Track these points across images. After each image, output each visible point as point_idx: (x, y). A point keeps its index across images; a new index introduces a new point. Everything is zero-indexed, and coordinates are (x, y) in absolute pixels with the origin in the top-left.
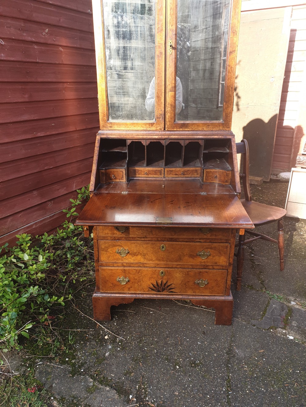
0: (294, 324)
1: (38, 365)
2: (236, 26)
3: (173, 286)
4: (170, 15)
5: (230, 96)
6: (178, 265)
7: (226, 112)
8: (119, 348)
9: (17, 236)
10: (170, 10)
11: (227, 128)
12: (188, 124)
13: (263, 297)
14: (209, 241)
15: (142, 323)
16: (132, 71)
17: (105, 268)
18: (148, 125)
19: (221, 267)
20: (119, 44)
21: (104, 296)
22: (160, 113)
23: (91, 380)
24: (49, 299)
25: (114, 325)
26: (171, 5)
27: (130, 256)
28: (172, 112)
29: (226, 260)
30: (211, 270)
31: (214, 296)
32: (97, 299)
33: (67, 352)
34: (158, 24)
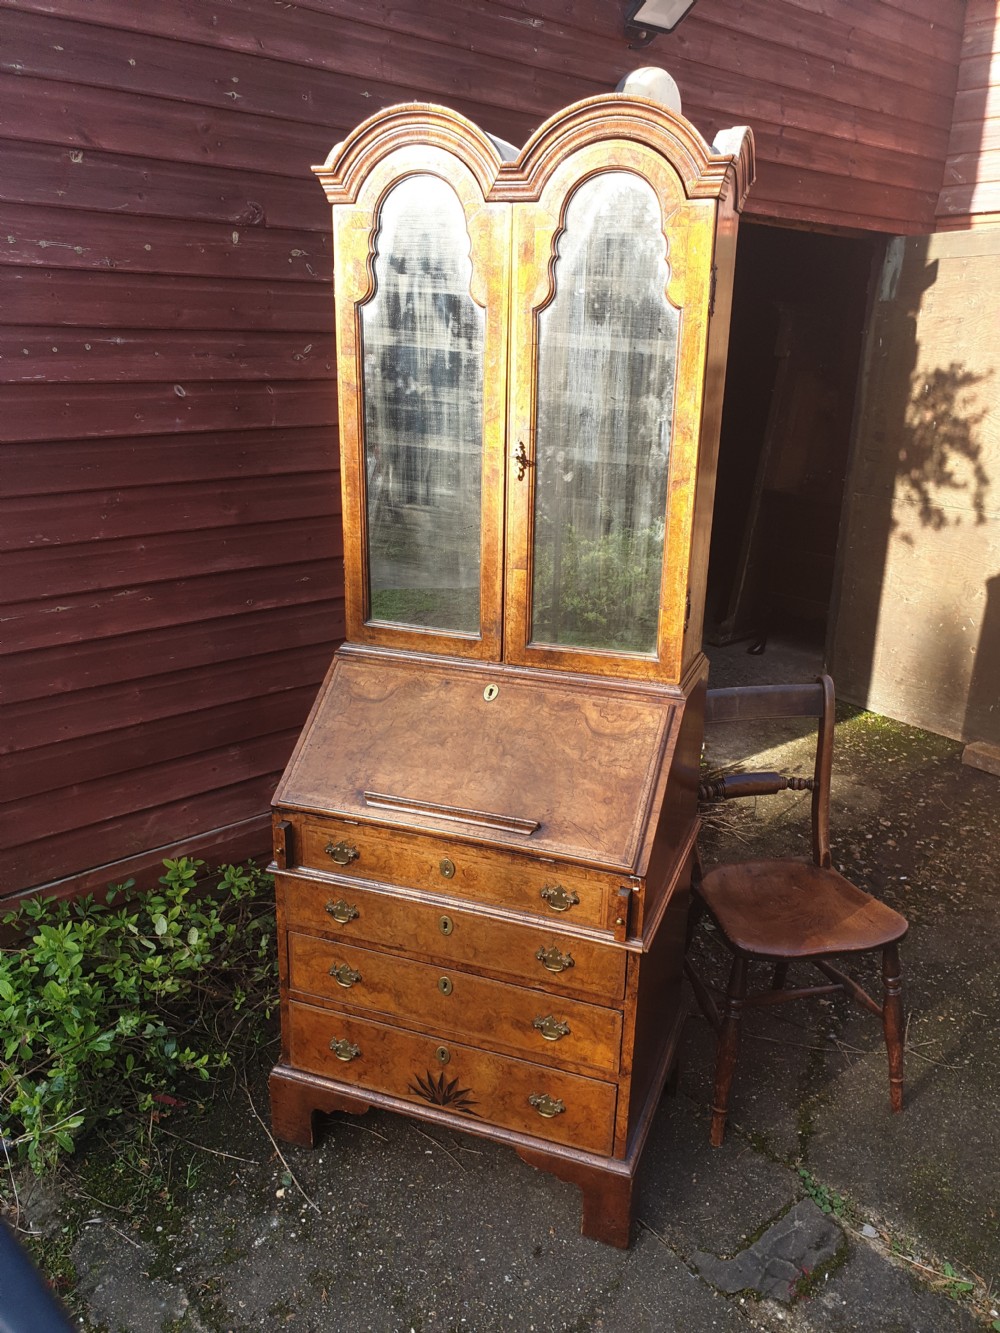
0: (829, 1300)
1: (88, 1224)
3: (471, 1097)
4: (517, 382)
5: (676, 595)
6: (483, 1041)
7: (666, 635)
8: (296, 1232)
9: (167, 862)
11: (668, 677)
12: (561, 653)
13: (778, 1185)
14: (564, 992)
15: (388, 1177)
16: (427, 508)
17: (303, 1006)
18: (460, 645)
19: (600, 1075)
20: (397, 440)
21: (298, 1079)
22: (492, 618)
23: (186, 1302)
24: (175, 1054)
25: (316, 1162)
27: (363, 990)
28: (519, 619)
29: (610, 1055)
30: (571, 1077)
31: (582, 1150)
32: (281, 1083)
33: (169, 1208)
34: (488, 401)
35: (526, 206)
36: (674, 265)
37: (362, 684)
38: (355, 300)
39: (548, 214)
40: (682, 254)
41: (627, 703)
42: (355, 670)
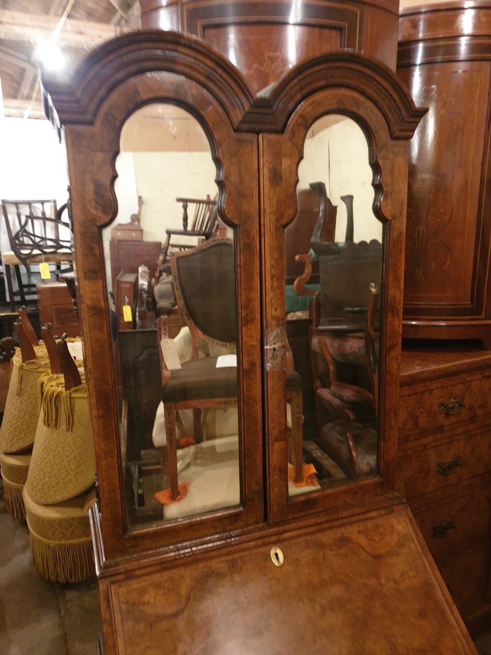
2: (397, 299)
4: (271, 288)
7: (387, 459)
10: (272, 279)
11: (389, 489)
18: (226, 521)
26: (273, 271)
34: (244, 307)
35: (273, 137)
36: (385, 188)
37: (152, 601)
38: (99, 224)
39: (293, 144)
40: (389, 180)
41: (379, 521)
42: (136, 589)
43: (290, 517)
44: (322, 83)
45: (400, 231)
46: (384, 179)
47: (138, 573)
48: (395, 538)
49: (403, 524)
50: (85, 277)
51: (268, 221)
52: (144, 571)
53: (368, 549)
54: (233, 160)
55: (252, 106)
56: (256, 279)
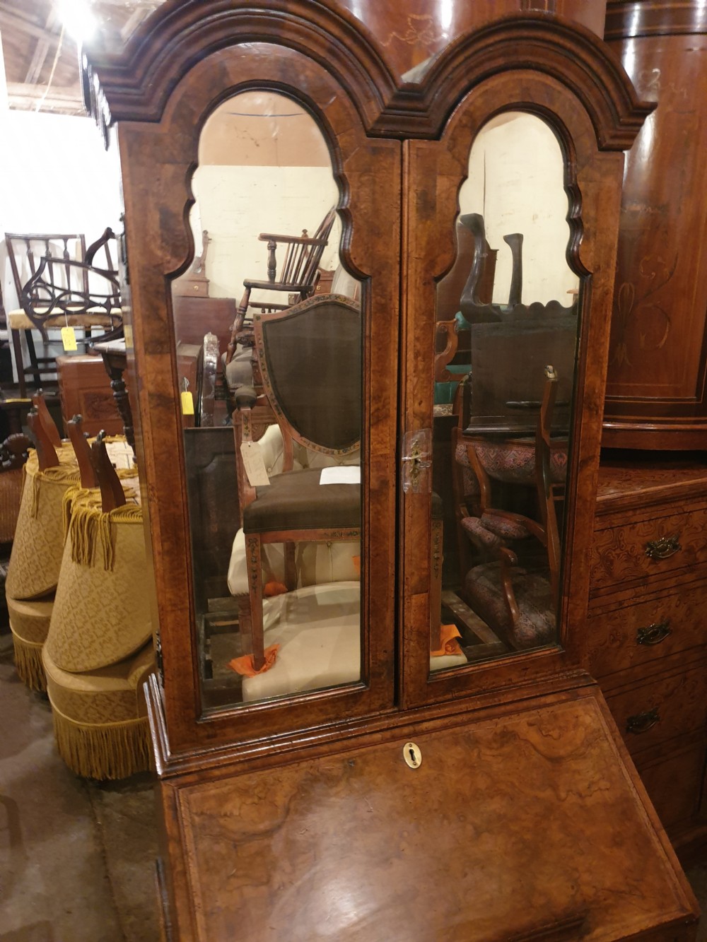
2: (597, 391)
4: (414, 372)
7: (572, 622)
10: (416, 357)
11: (573, 664)
12: (468, 676)
18: (341, 704)
22: (382, 659)
26: (418, 345)
34: (374, 398)
35: (423, 144)
36: (586, 226)
37: (236, 812)
38: (166, 272)
39: (454, 157)
40: (592, 213)
41: (558, 710)
42: (214, 796)
43: (432, 701)
44: (501, 62)
45: (606, 288)
46: (586, 211)
47: (217, 773)
48: (581, 734)
49: (593, 714)
50: (146, 350)
51: (413, 271)
52: (224, 771)
53: (541, 748)
54: (365, 178)
55: (396, 97)
56: (392, 357)
